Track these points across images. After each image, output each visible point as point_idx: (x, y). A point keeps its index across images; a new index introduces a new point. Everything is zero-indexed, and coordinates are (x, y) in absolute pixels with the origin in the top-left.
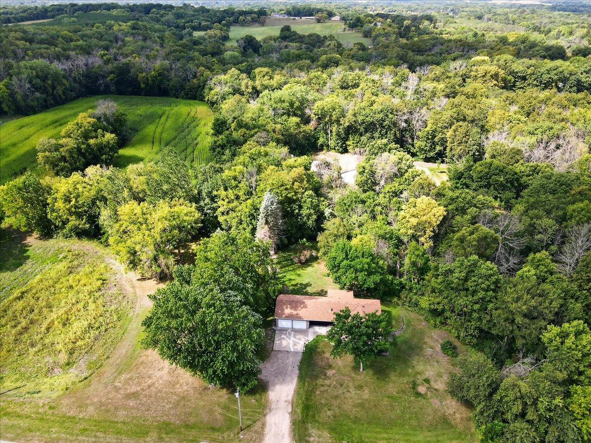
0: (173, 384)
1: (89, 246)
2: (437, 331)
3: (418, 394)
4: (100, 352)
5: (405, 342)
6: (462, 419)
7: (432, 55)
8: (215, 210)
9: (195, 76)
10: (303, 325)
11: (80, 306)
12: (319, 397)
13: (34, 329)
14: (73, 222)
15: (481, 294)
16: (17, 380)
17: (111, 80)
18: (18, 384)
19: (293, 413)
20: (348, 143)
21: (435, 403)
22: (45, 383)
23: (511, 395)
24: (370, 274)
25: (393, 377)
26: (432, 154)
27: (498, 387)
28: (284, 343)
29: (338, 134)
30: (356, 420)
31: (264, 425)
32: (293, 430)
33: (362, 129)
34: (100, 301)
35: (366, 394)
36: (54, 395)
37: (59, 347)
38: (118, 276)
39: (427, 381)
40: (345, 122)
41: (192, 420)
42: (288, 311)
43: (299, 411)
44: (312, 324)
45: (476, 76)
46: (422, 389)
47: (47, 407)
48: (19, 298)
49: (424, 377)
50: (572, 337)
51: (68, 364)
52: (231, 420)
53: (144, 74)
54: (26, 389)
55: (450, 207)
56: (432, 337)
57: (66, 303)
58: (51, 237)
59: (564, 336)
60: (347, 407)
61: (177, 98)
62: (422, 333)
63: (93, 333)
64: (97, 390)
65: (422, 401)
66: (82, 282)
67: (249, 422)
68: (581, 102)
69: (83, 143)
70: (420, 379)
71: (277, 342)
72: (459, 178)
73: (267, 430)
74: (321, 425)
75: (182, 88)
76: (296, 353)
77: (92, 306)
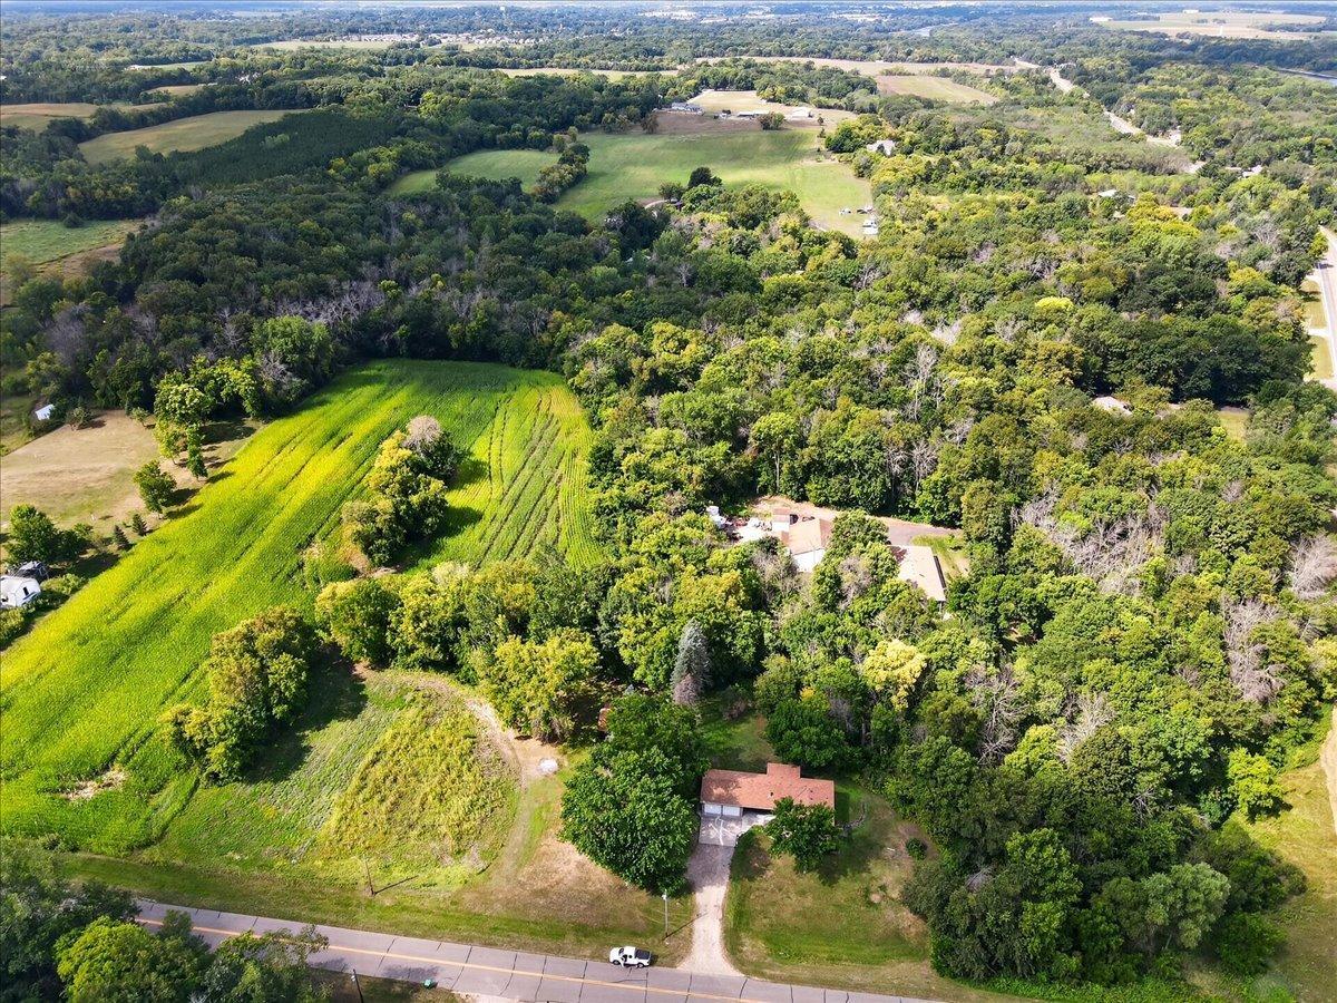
0: (584, 881)
1: (441, 682)
2: (906, 824)
3: (871, 904)
4: (492, 838)
5: (863, 838)
6: (917, 934)
7: (975, 271)
8: (615, 639)
9: (544, 328)
10: (735, 812)
11: (454, 775)
12: (754, 902)
13: (404, 805)
14: (422, 650)
15: (950, 787)
16: (406, 869)
17: (401, 336)
18: (409, 874)
19: (724, 920)
20: (808, 487)
21: (890, 914)
22: (439, 875)
23: (959, 909)
24: (820, 747)
25: (842, 881)
26: (943, 516)
27: (948, 901)
28: (713, 834)
29: (792, 471)
30: (796, 930)
31: (691, 931)
32: (725, 938)
33: (831, 467)
34: (475, 768)
35: (809, 901)
36: (454, 889)
37: (444, 829)
38: (489, 732)
39: (883, 888)
40: (806, 455)
41: (611, 922)
42: (718, 791)
43: (731, 917)
44: (747, 811)
45: (1033, 357)
46: (875, 898)
47: (449, 903)
48: (374, 762)
49: (881, 883)
50: (1034, 849)
51: (459, 852)
52: (654, 925)
53: (458, 326)
54: (418, 882)
55: (934, 656)
56: (897, 833)
57: (435, 770)
58: (388, 666)
59: (1027, 845)
60: (786, 915)
61: (513, 365)
62: (887, 825)
63: (477, 815)
64: (498, 884)
65: (874, 913)
66: (448, 741)
67: (675, 928)
68: (1191, 434)
69: (402, 502)
70: (875, 885)
71: (703, 833)
72: (964, 591)
73: (696, 936)
74: (756, 935)
75: (523, 349)
76: (727, 848)
77: (468, 777)
